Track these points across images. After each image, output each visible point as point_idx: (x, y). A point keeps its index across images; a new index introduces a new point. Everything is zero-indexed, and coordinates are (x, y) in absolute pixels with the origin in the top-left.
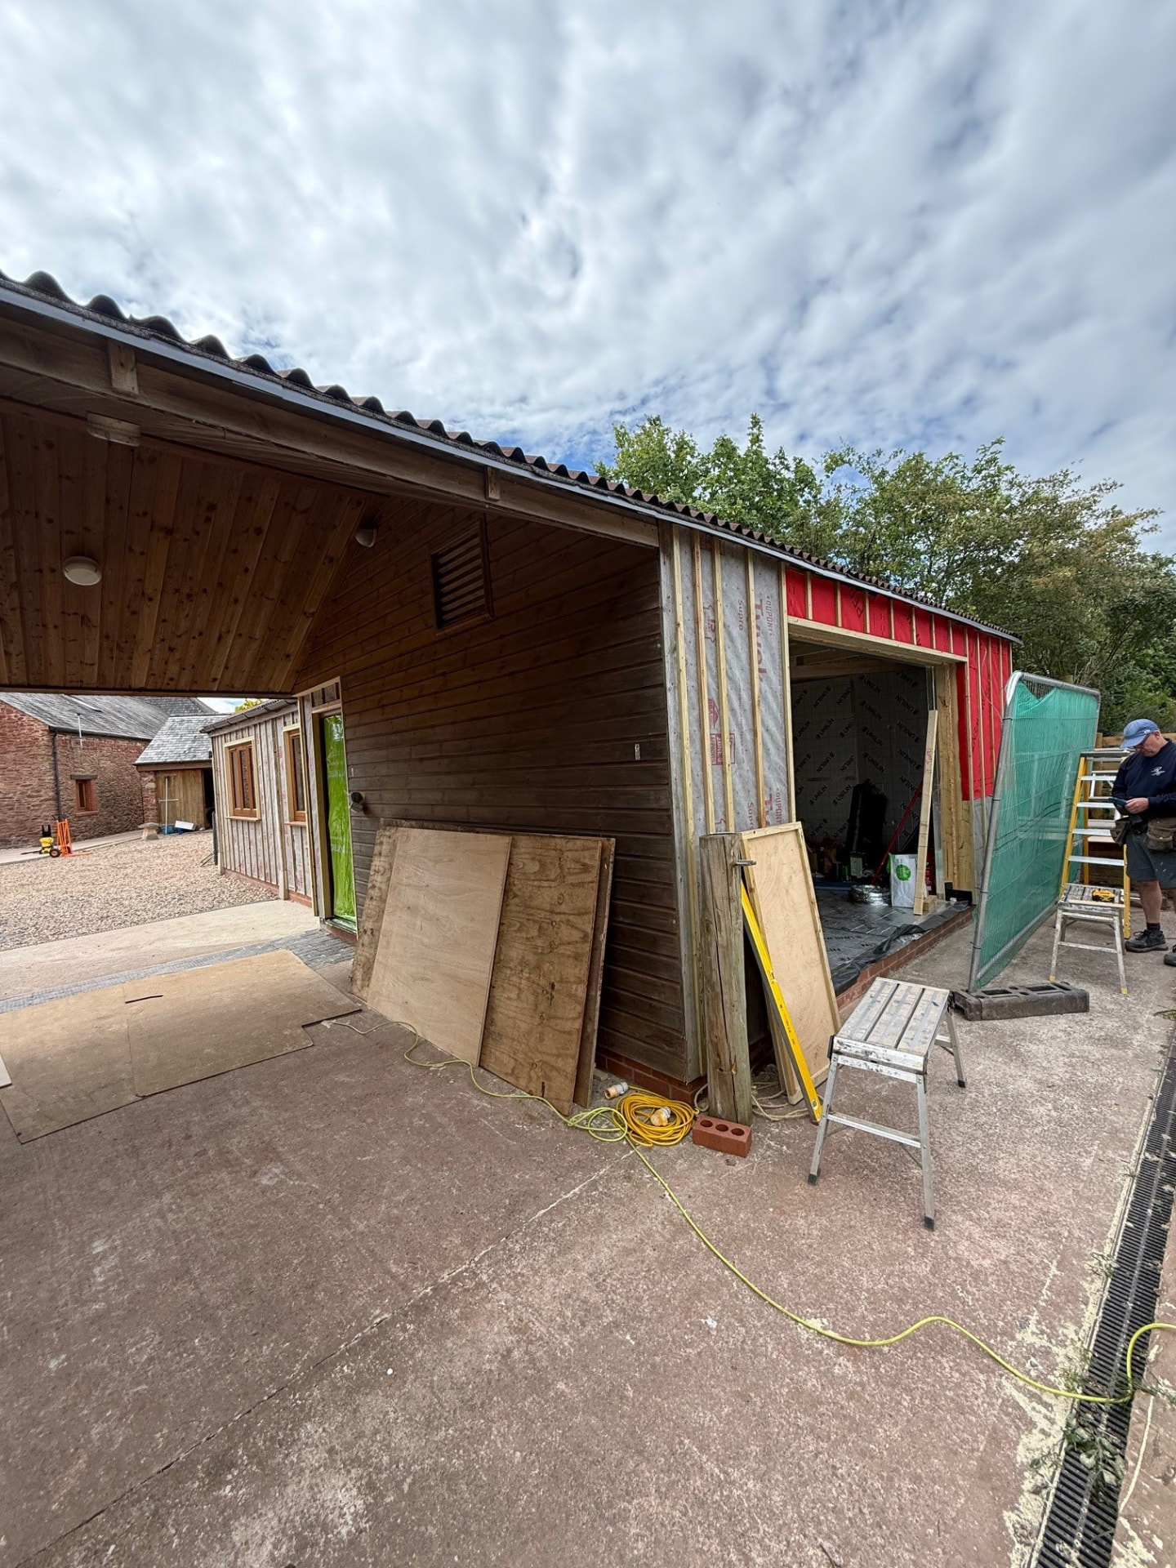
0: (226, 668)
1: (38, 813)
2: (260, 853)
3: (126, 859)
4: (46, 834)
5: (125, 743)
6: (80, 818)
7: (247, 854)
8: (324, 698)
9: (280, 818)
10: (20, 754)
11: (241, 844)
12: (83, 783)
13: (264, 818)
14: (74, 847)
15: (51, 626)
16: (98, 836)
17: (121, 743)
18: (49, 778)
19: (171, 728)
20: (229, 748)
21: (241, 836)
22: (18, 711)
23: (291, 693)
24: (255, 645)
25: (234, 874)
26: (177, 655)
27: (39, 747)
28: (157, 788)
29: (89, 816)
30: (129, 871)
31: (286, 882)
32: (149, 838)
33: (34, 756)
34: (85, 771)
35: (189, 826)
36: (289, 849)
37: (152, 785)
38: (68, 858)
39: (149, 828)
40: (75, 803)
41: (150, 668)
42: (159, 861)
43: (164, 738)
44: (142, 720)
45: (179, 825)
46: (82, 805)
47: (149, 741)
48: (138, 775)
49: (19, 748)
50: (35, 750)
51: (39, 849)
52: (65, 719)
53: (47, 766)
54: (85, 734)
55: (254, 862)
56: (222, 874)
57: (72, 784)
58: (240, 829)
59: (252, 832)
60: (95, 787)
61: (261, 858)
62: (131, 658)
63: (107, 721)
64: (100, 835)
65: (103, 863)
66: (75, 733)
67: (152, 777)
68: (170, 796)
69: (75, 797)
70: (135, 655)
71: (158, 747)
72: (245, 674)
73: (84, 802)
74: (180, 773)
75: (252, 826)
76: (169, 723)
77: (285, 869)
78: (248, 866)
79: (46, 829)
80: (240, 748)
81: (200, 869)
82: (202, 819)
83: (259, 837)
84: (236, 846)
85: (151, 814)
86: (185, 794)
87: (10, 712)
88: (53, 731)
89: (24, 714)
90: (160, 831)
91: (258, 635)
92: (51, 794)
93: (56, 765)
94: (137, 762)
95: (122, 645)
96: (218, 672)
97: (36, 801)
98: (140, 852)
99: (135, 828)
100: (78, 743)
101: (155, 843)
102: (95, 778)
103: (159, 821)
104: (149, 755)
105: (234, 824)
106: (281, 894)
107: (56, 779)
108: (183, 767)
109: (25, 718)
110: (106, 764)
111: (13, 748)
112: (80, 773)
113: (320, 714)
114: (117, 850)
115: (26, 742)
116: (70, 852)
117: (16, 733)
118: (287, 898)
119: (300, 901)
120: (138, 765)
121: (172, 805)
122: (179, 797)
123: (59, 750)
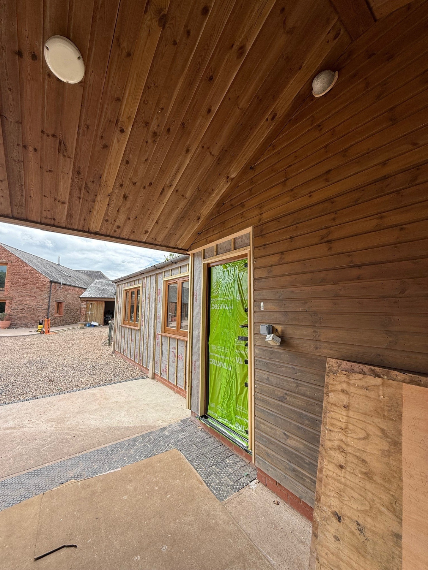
0: (157, 222)
1: (40, 315)
2: (138, 347)
3: (70, 338)
4: (41, 324)
5: (77, 289)
6: (56, 317)
7: (129, 346)
8: (217, 251)
9: (154, 330)
10: (37, 290)
11: (126, 340)
12: (59, 303)
13: (142, 328)
14: (51, 330)
15: (31, 149)
16: (62, 325)
17: (76, 289)
18: (46, 301)
19: (95, 284)
20: (126, 290)
21: (126, 335)
22: (40, 273)
23: (187, 250)
24: (183, 203)
25: (120, 355)
26: (128, 204)
27: (45, 288)
28: (87, 307)
29: (59, 317)
30: (71, 345)
31: (154, 368)
32: (81, 328)
33: (42, 291)
34: (61, 299)
35: (97, 324)
36: (158, 350)
37: (85, 306)
38: (47, 335)
39: (81, 324)
40: (55, 312)
41: (106, 214)
42: (84, 341)
43: (92, 288)
44: (85, 281)
45: (93, 323)
46: (58, 312)
47: (86, 289)
48: (80, 302)
49: (38, 288)
50: (43, 289)
51: (37, 330)
52: (57, 278)
53: (47, 295)
54: (63, 284)
55: (133, 351)
56: (113, 353)
57: (55, 304)
58: (126, 332)
59: (134, 335)
60: (63, 305)
61: (137, 350)
62: (94, 202)
63: (72, 280)
64: (63, 325)
65: (61, 339)
66: (60, 283)
67: (85, 303)
68: (91, 311)
69: (55, 309)
70: (98, 198)
71: (90, 291)
72: (167, 230)
73: (58, 311)
74: (96, 302)
75: (134, 332)
76: (95, 282)
77: (154, 360)
78: (129, 352)
79: (41, 322)
80: (132, 290)
81: (102, 347)
82: (102, 321)
83: (138, 338)
84: (123, 340)
85: (83, 318)
86: (97, 311)
87: (36, 273)
88: (51, 282)
89: (42, 274)
90: (85, 325)
91: (188, 195)
92: (46, 307)
93: (50, 295)
94: (81, 296)
95: (90, 185)
96: (150, 225)
97: (40, 309)
98: (76, 334)
99: (76, 323)
100: (60, 287)
101: (83, 331)
102: (64, 302)
103: (86, 321)
104: (86, 294)
105: (123, 329)
106: (150, 374)
107: (49, 301)
108: (98, 300)
109: (42, 276)
110: (69, 296)
111: (35, 287)
112: (59, 300)
113: (208, 264)
114: (67, 333)
115: (40, 285)
116: (48, 332)
117: (37, 281)
118: (153, 378)
119: (163, 383)
120: (81, 298)
121: (91, 315)
122: (95, 311)
123: (52, 290)
